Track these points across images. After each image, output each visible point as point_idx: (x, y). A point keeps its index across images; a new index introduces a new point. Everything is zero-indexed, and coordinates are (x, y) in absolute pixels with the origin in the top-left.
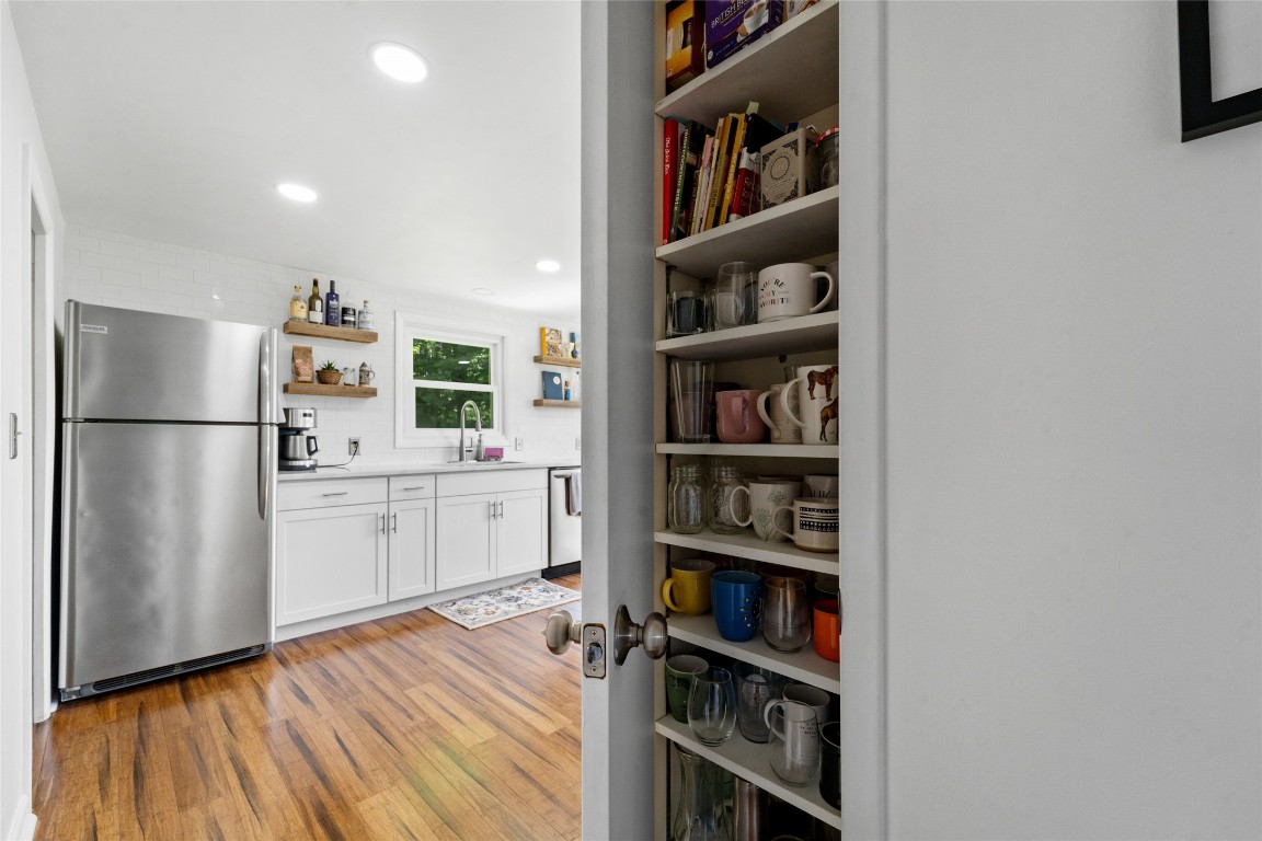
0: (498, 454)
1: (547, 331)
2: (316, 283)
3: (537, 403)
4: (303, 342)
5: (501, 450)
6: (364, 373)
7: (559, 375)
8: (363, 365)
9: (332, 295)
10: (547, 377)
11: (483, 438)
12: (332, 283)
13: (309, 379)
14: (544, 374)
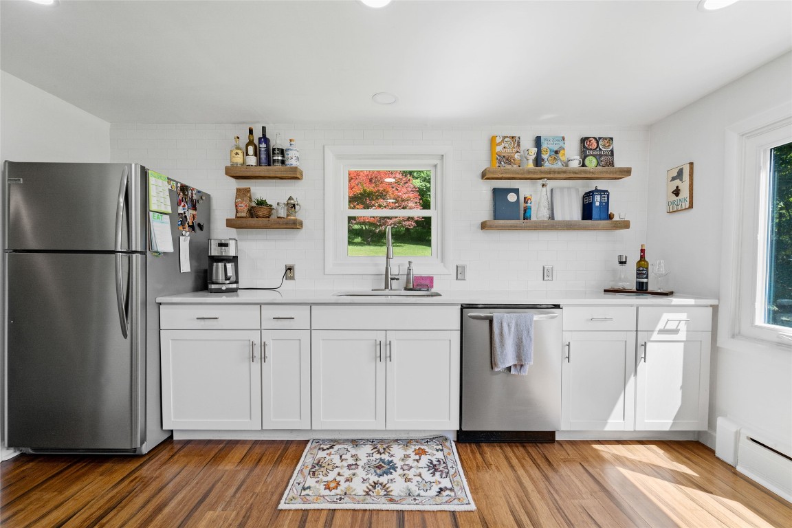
0: (427, 282)
1: (498, 140)
2: (251, 131)
3: (484, 226)
4: (244, 184)
5: (431, 279)
6: (292, 206)
7: (516, 191)
8: (290, 198)
9: (264, 139)
10: (499, 194)
11: (412, 265)
12: (264, 128)
13: (244, 215)
14: (496, 191)
